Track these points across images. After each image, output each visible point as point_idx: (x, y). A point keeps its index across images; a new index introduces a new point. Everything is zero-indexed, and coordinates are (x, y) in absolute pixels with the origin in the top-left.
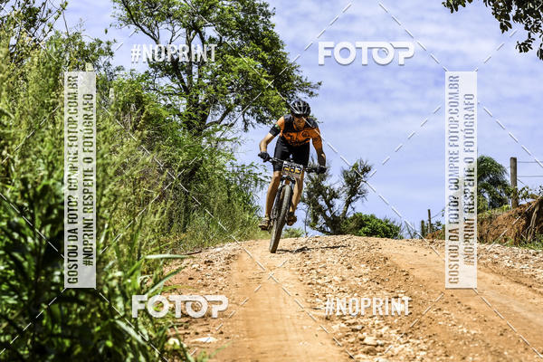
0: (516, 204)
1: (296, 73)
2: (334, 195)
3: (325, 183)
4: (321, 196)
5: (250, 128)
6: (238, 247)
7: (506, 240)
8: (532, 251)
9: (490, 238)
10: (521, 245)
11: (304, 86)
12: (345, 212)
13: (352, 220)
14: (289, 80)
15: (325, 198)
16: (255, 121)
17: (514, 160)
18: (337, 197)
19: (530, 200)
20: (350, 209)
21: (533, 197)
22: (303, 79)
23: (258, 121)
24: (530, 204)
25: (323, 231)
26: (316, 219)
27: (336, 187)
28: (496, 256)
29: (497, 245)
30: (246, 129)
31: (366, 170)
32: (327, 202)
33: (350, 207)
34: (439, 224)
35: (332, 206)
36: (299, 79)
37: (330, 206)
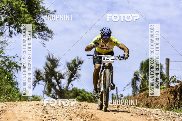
0: (169, 86)
1: (41, 4)
2: (61, 77)
3: (56, 70)
4: (53, 77)
5: (13, 35)
6: (5, 105)
7: (162, 106)
8: (177, 114)
9: (153, 105)
10: (171, 110)
11: (46, 12)
12: (67, 87)
13: (71, 91)
14: (37, 8)
15: (56, 78)
16: (16, 32)
17: (168, 60)
18: (63, 78)
19: (177, 84)
20: (70, 85)
21: (178, 82)
22: (46, 8)
23: (18, 32)
24: (177, 86)
25: (54, 98)
26: (50, 91)
27: (62, 72)
28: (156, 116)
29: (157, 109)
30: (11, 36)
31: (81, 63)
32: (57, 81)
33: (70, 84)
34: (122, 96)
35: (60, 83)
36: (43, 8)
37: (59, 83)
